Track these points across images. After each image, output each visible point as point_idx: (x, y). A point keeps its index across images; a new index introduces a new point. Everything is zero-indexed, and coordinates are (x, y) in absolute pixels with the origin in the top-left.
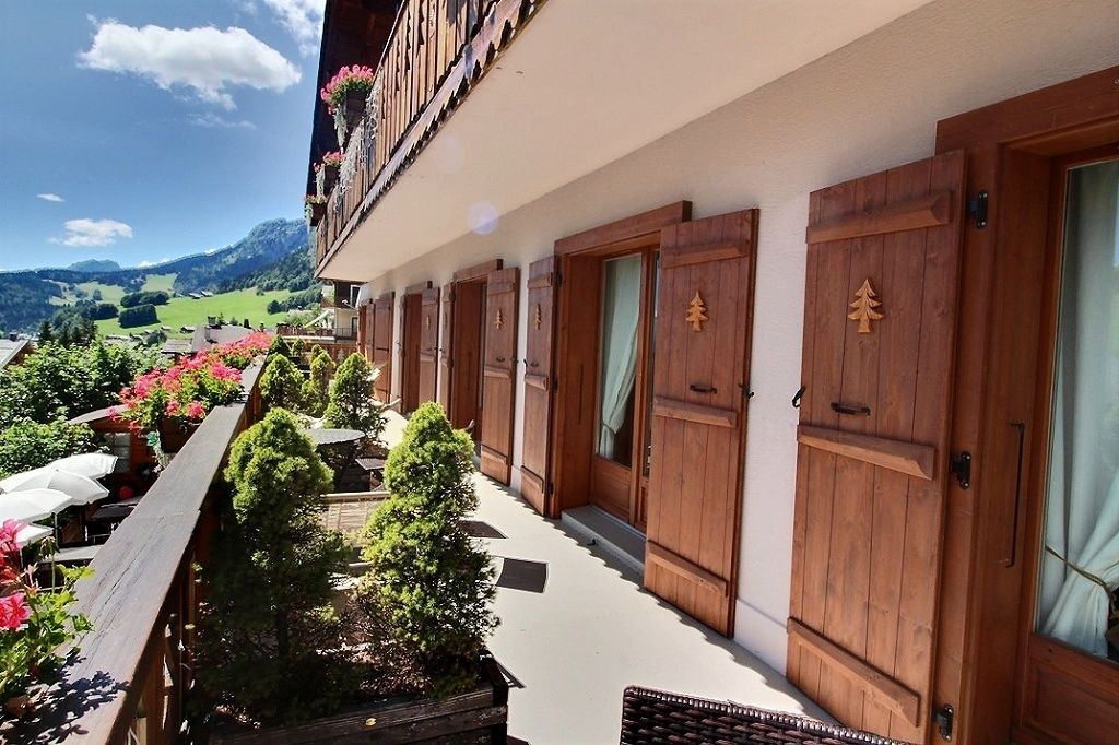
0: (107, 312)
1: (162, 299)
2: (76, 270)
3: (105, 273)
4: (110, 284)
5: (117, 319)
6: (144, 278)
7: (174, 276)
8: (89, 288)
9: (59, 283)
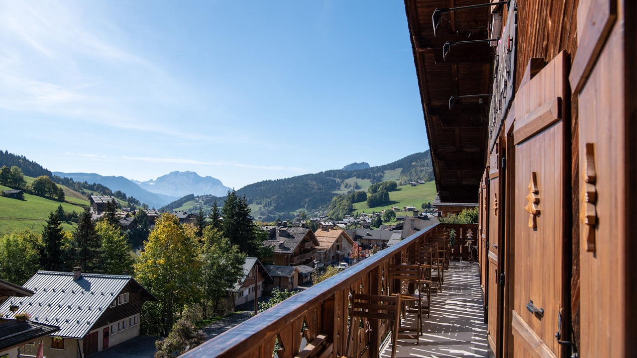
0: (362, 197)
1: (393, 187)
2: (344, 170)
3: (360, 171)
4: (363, 178)
5: (366, 202)
6: (383, 173)
7: (400, 170)
8: (351, 181)
9: (335, 179)
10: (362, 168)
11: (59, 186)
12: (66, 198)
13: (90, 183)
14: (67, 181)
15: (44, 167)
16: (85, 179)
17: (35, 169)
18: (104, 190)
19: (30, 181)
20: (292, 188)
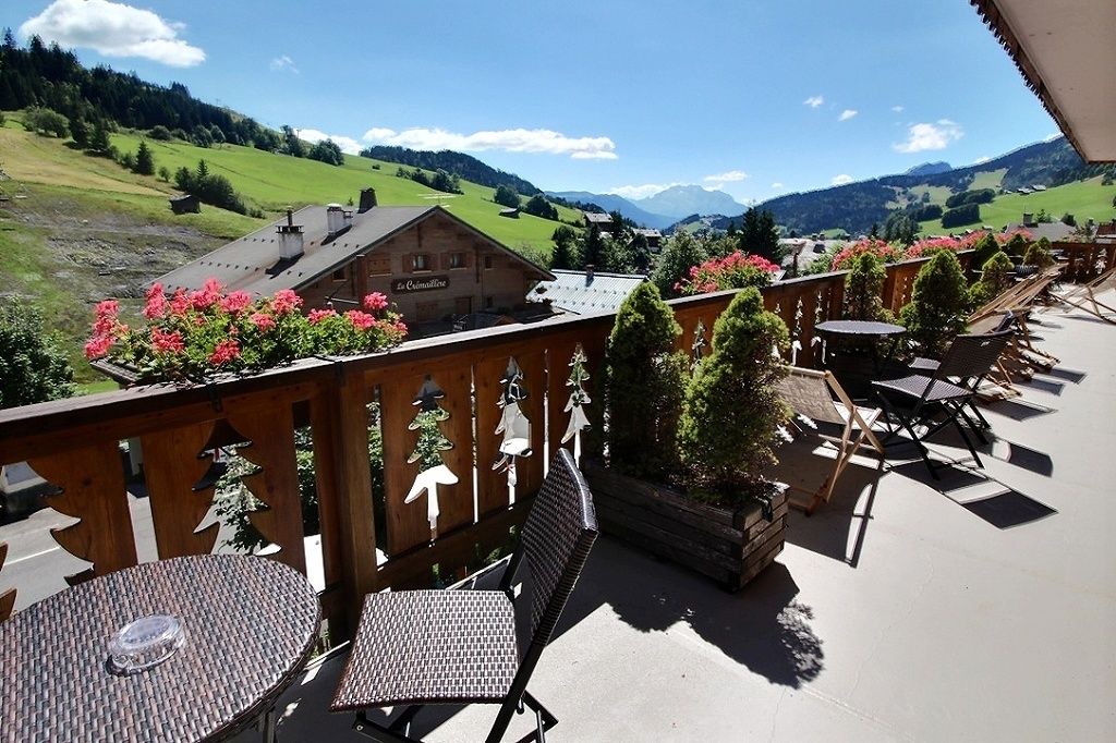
0: (933, 213)
1: (987, 197)
2: (911, 174)
3: (936, 175)
4: (939, 185)
5: (940, 220)
6: (972, 176)
7: (1004, 171)
8: (919, 191)
9: (895, 188)
10: (939, 171)
11: (553, 205)
12: (560, 217)
13: (583, 203)
14: (560, 201)
15: (536, 186)
16: (579, 198)
17: (528, 188)
18: (596, 210)
19: (525, 200)
20: (828, 203)
